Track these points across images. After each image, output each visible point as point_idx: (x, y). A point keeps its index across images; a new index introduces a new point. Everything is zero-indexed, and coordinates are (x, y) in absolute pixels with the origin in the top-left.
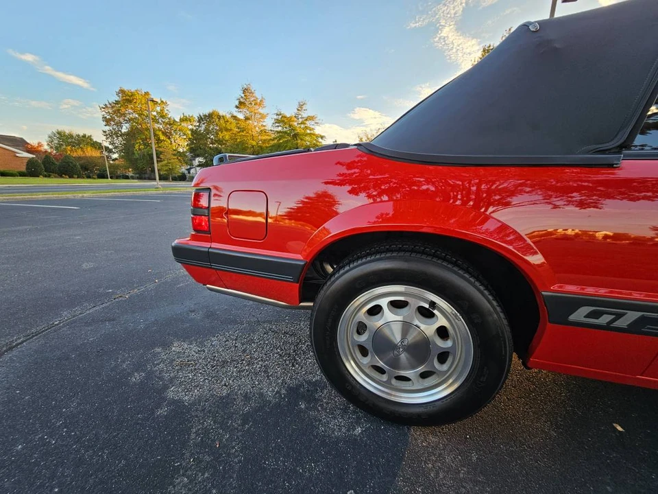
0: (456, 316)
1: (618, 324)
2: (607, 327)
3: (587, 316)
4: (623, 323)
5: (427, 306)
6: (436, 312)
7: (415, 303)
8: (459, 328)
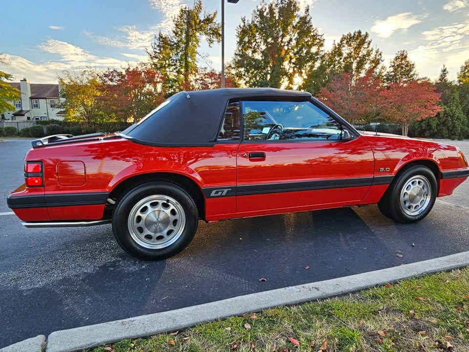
0: (177, 203)
1: (223, 194)
2: (221, 196)
3: (215, 194)
4: (224, 194)
5: (166, 202)
6: (169, 204)
7: (161, 202)
8: (179, 208)
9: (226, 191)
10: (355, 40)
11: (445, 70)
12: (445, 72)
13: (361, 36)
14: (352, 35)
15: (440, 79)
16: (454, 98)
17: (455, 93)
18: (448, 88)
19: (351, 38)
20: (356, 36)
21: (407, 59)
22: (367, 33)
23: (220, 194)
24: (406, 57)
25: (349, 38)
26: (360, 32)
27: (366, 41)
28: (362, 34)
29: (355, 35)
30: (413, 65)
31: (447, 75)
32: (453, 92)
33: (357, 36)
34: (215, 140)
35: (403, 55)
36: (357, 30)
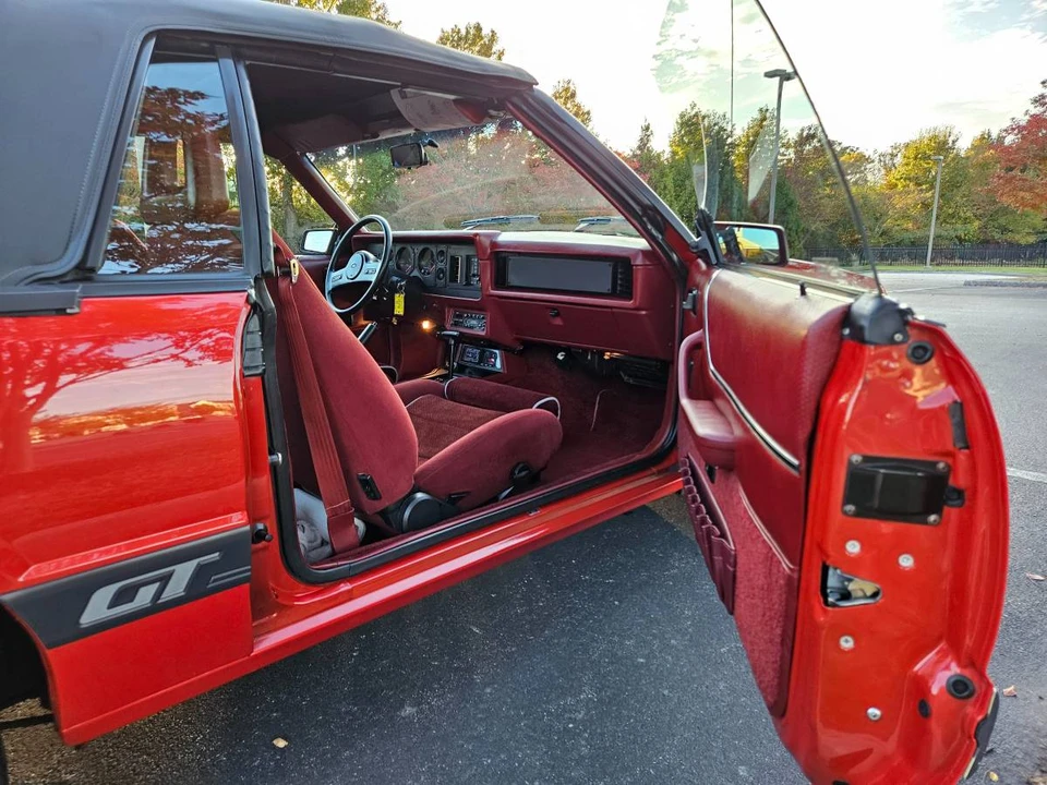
9: (183, 573)
10: (470, 45)
11: (647, 128)
12: (648, 133)
13: (482, 38)
14: (463, 32)
15: (639, 148)
16: (665, 187)
17: (667, 176)
18: (655, 167)
19: (460, 39)
20: (471, 37)
21: (578, 99)
22: (493, 32)
23: (145, 597)
24: (573, 95)
25: (456, 38)
26: (478, 28)
27: (494, 50)
28: (484, 33)
29: (468, 32)
30: (588, 113)
31: (651, 138)
32: (663, 175)
33: (474, 35)
34: (84, 272)
35: (567, 90)
36: (473, 23)
